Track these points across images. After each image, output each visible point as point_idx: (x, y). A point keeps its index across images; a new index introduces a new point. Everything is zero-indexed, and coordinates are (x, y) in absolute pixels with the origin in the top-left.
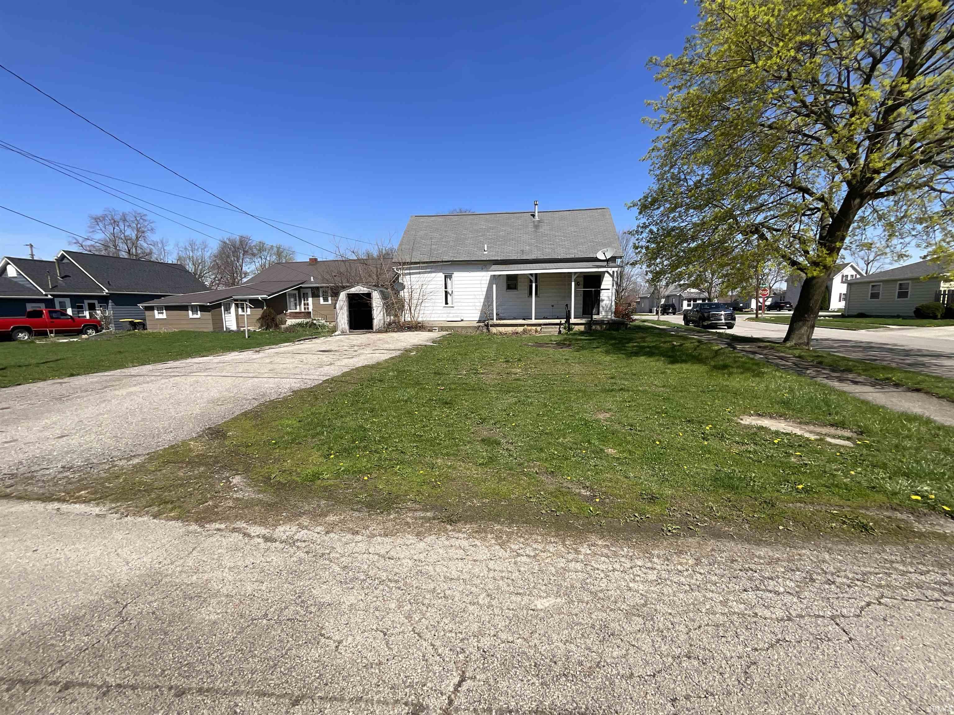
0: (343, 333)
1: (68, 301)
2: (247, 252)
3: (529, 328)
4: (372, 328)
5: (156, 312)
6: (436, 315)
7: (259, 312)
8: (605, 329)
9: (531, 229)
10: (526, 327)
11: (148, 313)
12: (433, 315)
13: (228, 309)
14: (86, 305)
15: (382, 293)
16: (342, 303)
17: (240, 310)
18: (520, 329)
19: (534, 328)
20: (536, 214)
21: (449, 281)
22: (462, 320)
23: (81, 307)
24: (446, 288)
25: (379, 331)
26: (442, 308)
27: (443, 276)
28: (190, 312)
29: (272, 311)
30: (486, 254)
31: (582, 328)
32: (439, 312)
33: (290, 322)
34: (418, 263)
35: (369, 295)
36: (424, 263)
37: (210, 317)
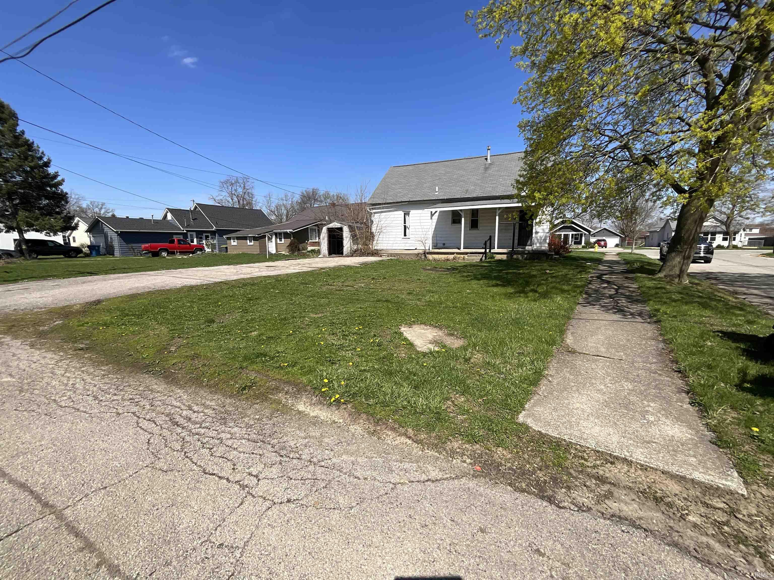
0: (324, 256)
1: (194, 234)
2: (317, 199)
3: (459, 256)
4: (342, 254)
5: (232, 241)
6: (397, 245)
7: (289, 241)
8: (526, 259)
9: (482, 170)
10: (455, 255)
11: (228, 241)
12: (394, 245)
13: (270, 239)
14: (204, 237)
15: (350, 227)
16: (324, 235)
17: (278, 240)
18: (451, 257)
19: (462, 256)
20: (489, 158)
21: (407, 217)
22: (416, 249)
23: (201, 238)
24: (405, 223)
25: (347, 256)
26: (401, 239)
27: (403, 213)
28: (248, 241)
29: (296, 241)
30: (438, 194)
31: (504, 257)
32: (399, 242)
33: (310, 248)
34: (383, 204)
35: (341, 229)
36: (388, 203)
37: (258, 244)
